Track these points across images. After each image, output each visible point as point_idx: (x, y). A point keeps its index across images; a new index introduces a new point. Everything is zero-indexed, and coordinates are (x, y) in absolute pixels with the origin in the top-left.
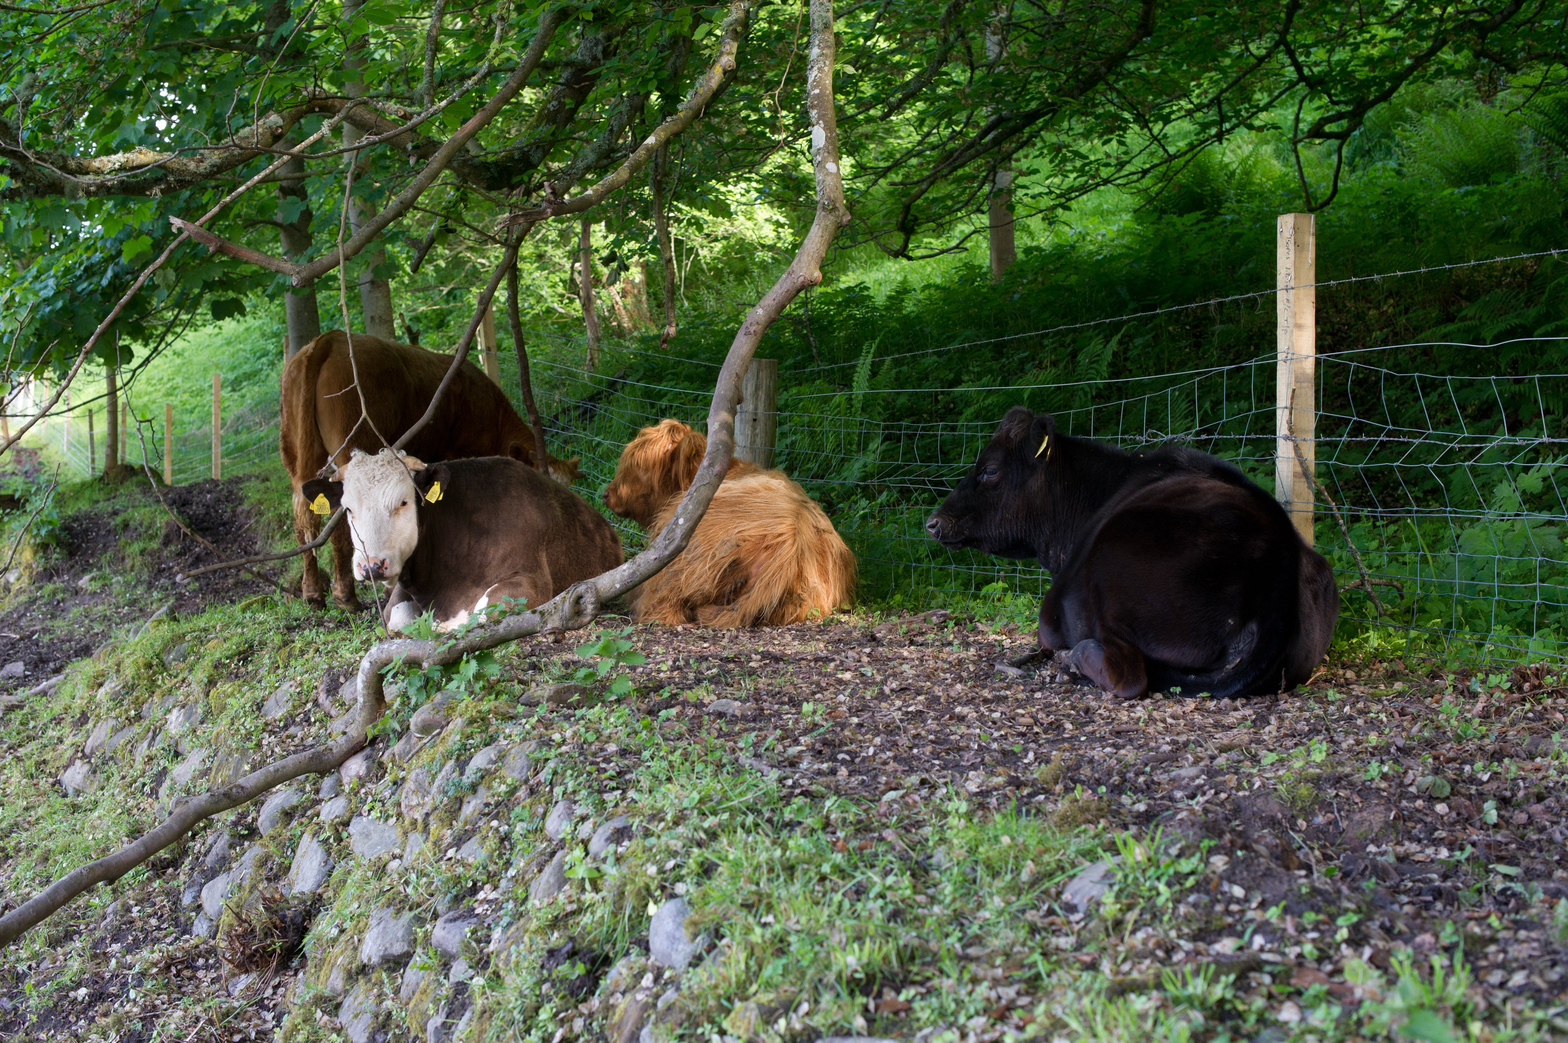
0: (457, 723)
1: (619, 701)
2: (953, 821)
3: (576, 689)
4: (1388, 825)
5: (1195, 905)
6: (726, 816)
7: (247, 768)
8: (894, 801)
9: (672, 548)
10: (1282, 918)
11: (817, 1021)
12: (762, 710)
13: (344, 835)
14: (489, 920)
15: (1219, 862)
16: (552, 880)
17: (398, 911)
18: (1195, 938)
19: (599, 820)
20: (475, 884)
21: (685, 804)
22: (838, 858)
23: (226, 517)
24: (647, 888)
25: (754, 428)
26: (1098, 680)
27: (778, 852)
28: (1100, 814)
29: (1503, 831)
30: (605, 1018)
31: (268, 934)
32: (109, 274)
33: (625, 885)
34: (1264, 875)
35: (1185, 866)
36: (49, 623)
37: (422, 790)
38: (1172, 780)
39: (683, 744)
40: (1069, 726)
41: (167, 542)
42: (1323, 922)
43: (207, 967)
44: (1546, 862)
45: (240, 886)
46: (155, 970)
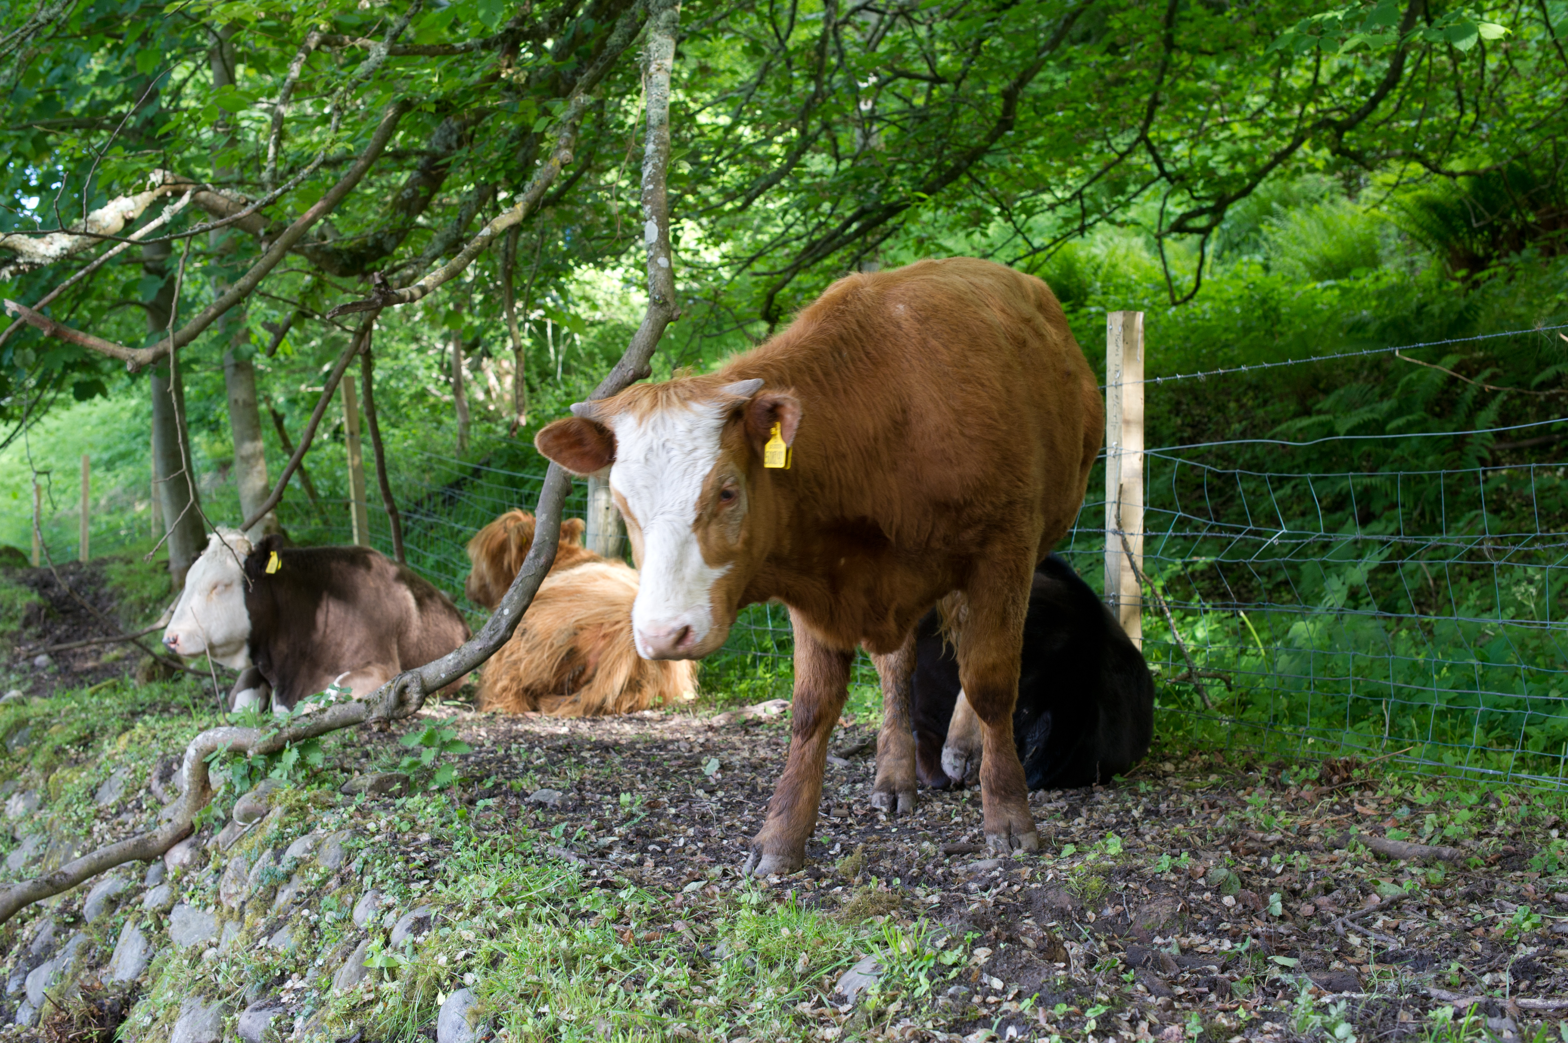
0: (277, 811)
1: (441, 790)
2: (744, 913)
3: (398, 778)
4: (1175, 917)
5: (953, 997)
6: (522, 907)
7: (77, 854)
8: (694, 893)
9: (496, 638)
10: (1035, 1009)
12: (583, 799)
13: (166, 923)
14: (292, 1009)
15: (982, 954)
16: (353, 970)
17: (208, 1000)
18: (950, 1029)
19: (403, 910)
20: (283, 973)
21: (484, 894)
22: (619, 949)
23: (88, 599)
24: (438, 979)
25: (607, 517)
27: (564, 943)
28: (892, 905)
29: (1289, 924)
31: (85, 1022)
33: (416, 974)
34: (1024, 967)
35: (949, 958)
37: (240, 878)
38: (970, 872)
39: (497, 834)
40: (883, 817)
41: (27, 623)
42: (1075, 1014)
44: (1324, 954)
45: (62, 974)
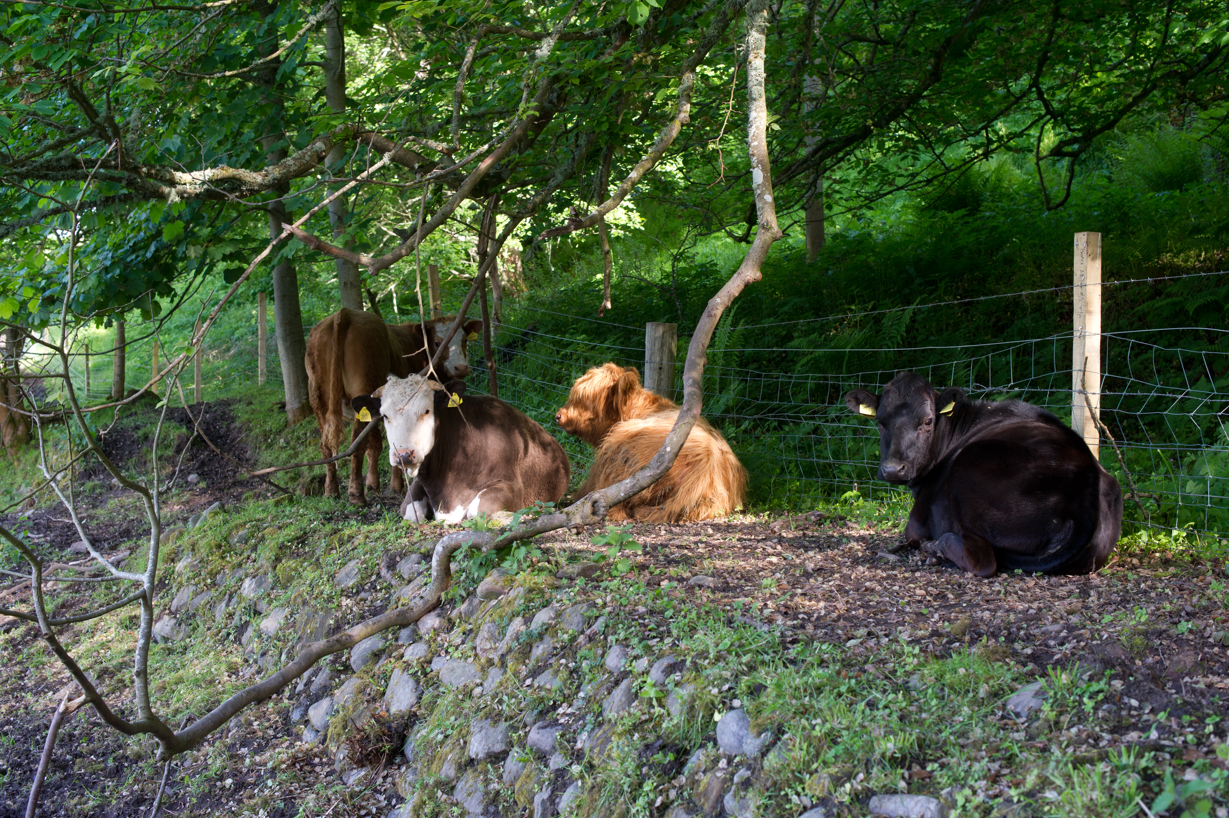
0: (519, 591)
1: (624, 576)
2: (906, 659)
3: (596, 567)
4: (1197, 664)
5: (1108, 711)
6: (750, 656)
8: (857, 646)
9: (663, 467)
10: (1168, 719)
11: (872, 784)
12: (727, 583)
13: (430, 670)
14: (573, 727)
15: (1118, 684)
16: (623, 699)
17: (496, 722)
18: (1112, 732)
19: (651, 658)
20: (555, 703)
23: (222, 432)
24: (713, 703)
25: (660, 375)
26: (960, 564)
28: (1005, 655)
30: (692, 789)
31: (379, 739)
32: (153, 248)
33: (695, 701)
34: (1149, 693)
35: (1095, 687)
36: (92, 512)
37: (495, 638)
38: (1043, 633)
40: (951, 596)
41: (179, 450)
42: (1196, 722)
43: (322, 764)
45: (343, 707)
46: (284, 766)
